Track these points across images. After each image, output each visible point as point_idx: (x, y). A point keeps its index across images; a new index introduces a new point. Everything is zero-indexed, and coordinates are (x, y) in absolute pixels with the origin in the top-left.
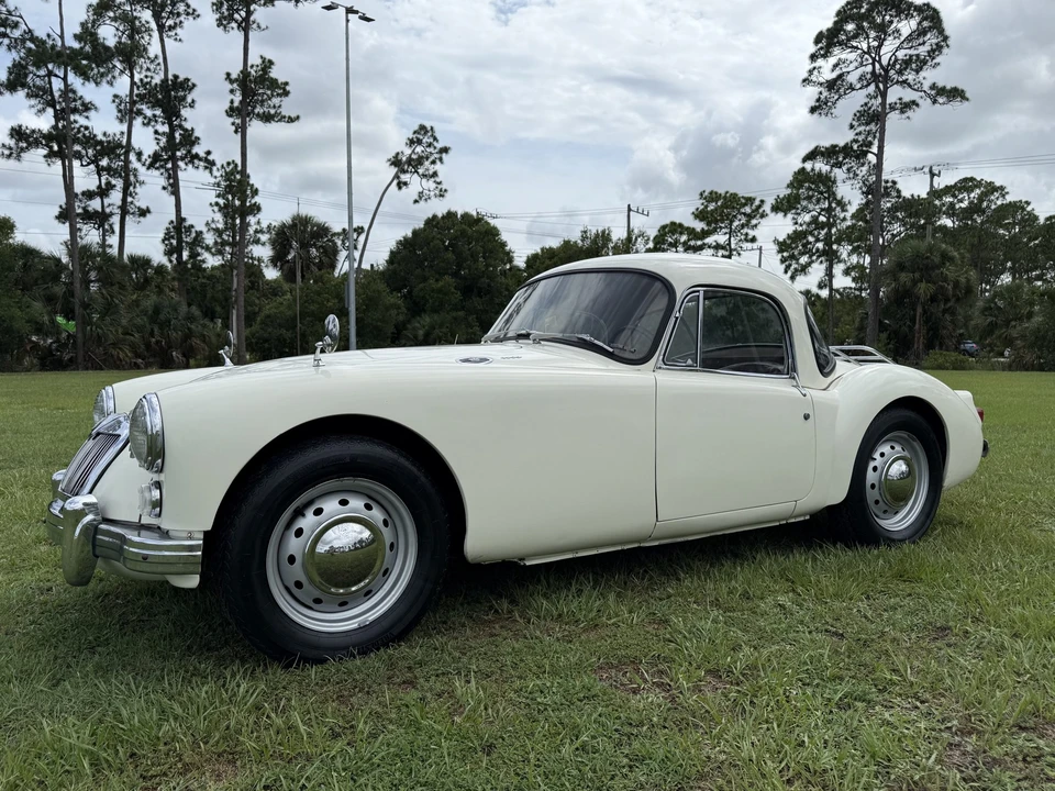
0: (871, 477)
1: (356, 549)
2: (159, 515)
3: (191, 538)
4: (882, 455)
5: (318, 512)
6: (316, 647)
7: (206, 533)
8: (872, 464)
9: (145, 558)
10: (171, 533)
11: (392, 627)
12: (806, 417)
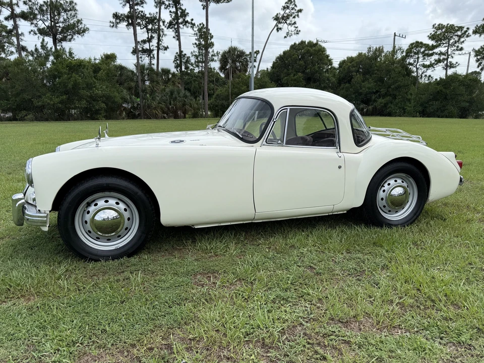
0: (381, 194)
1: (114, 219)
2: (36, 204)
3: (45, 213)
4: (389, 184)
5: (96, 205)
6: (96, 255)
8: (383, 189)
9: (28, 220)
10: (41, 211)
11: (128, 250)
12: (340, 167)
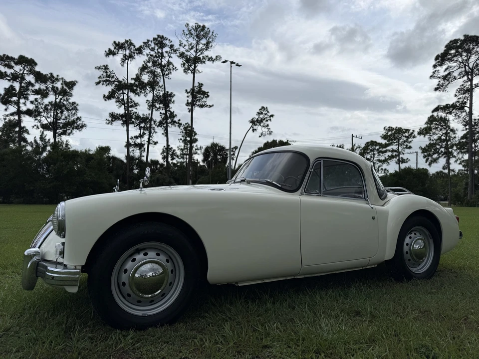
1: (153, 276)
2: (63, 258)
3: (75, 269)
7: (82, 266)
9: (53, 277)
10: (68, 266)
